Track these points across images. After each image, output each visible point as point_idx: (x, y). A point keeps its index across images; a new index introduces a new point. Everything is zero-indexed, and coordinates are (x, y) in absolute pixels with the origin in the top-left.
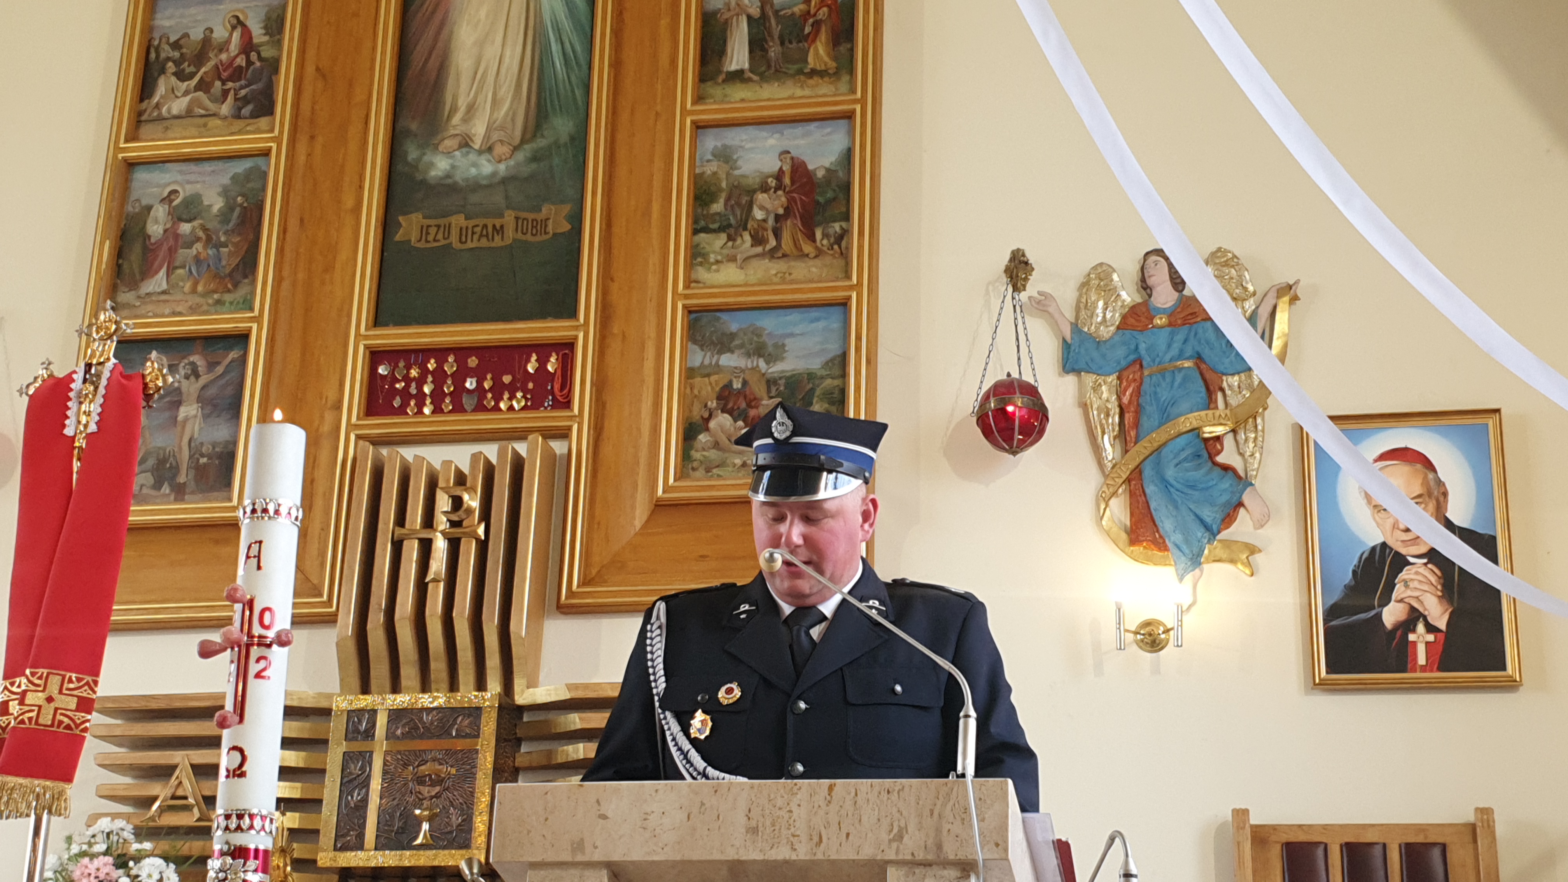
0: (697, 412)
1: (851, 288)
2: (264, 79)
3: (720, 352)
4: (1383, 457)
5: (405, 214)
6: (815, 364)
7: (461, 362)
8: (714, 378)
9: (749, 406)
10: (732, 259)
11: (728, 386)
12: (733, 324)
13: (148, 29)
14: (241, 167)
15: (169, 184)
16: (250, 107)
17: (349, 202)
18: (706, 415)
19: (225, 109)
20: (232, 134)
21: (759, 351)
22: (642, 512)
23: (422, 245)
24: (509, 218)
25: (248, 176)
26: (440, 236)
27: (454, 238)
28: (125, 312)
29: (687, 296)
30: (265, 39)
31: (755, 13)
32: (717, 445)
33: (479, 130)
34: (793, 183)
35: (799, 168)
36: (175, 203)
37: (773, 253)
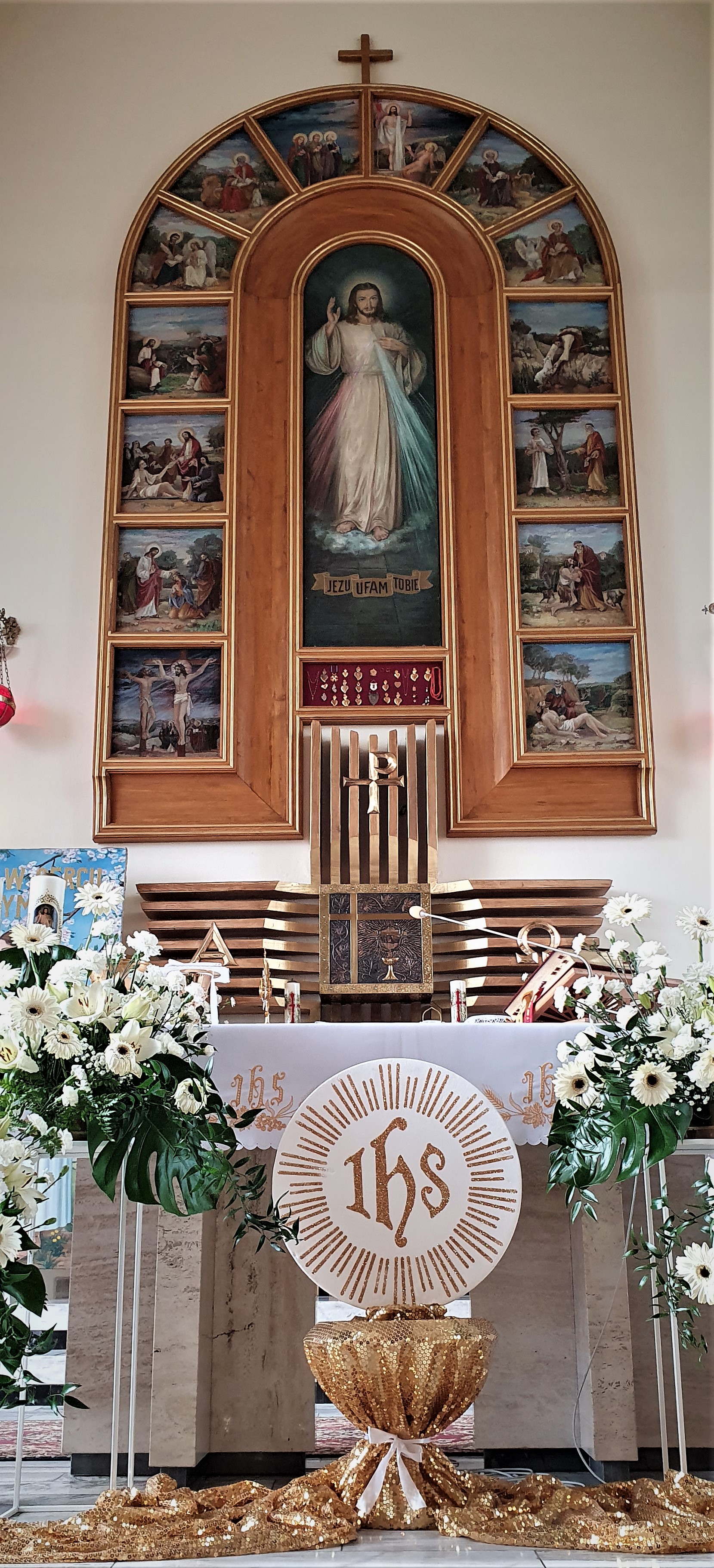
0: (534, 709)
1: (633, 631)
2: (212, 476)
3: (545, 671)
5: (316, 573)
6: (610, 680)
7: (367, 674)
8: (542, 687)
9: (568, 705)
10: (550, 611)
11: (552, 692)
12: (553, 652)
14: (202, 534)
15: (149, 544)
16: (204, 495)
17: (278, 563)
18: (539, 711)
19: (186, 495)
20: (193, 512)
21: (571, 670)
22: (502, 771)
23: (332, 594)
24: (390, 578)
25: (207, 541)
26: (343, 588)
27: (353, 590)
28: (128, 629)
29: (522, 633)
30: (211, 449)
31: (550, 451)
32: (548, 731)
33: (364, 519)
34: (585, 562)
35: (588, 553)
36: (156, 556)
37: (575, 607)
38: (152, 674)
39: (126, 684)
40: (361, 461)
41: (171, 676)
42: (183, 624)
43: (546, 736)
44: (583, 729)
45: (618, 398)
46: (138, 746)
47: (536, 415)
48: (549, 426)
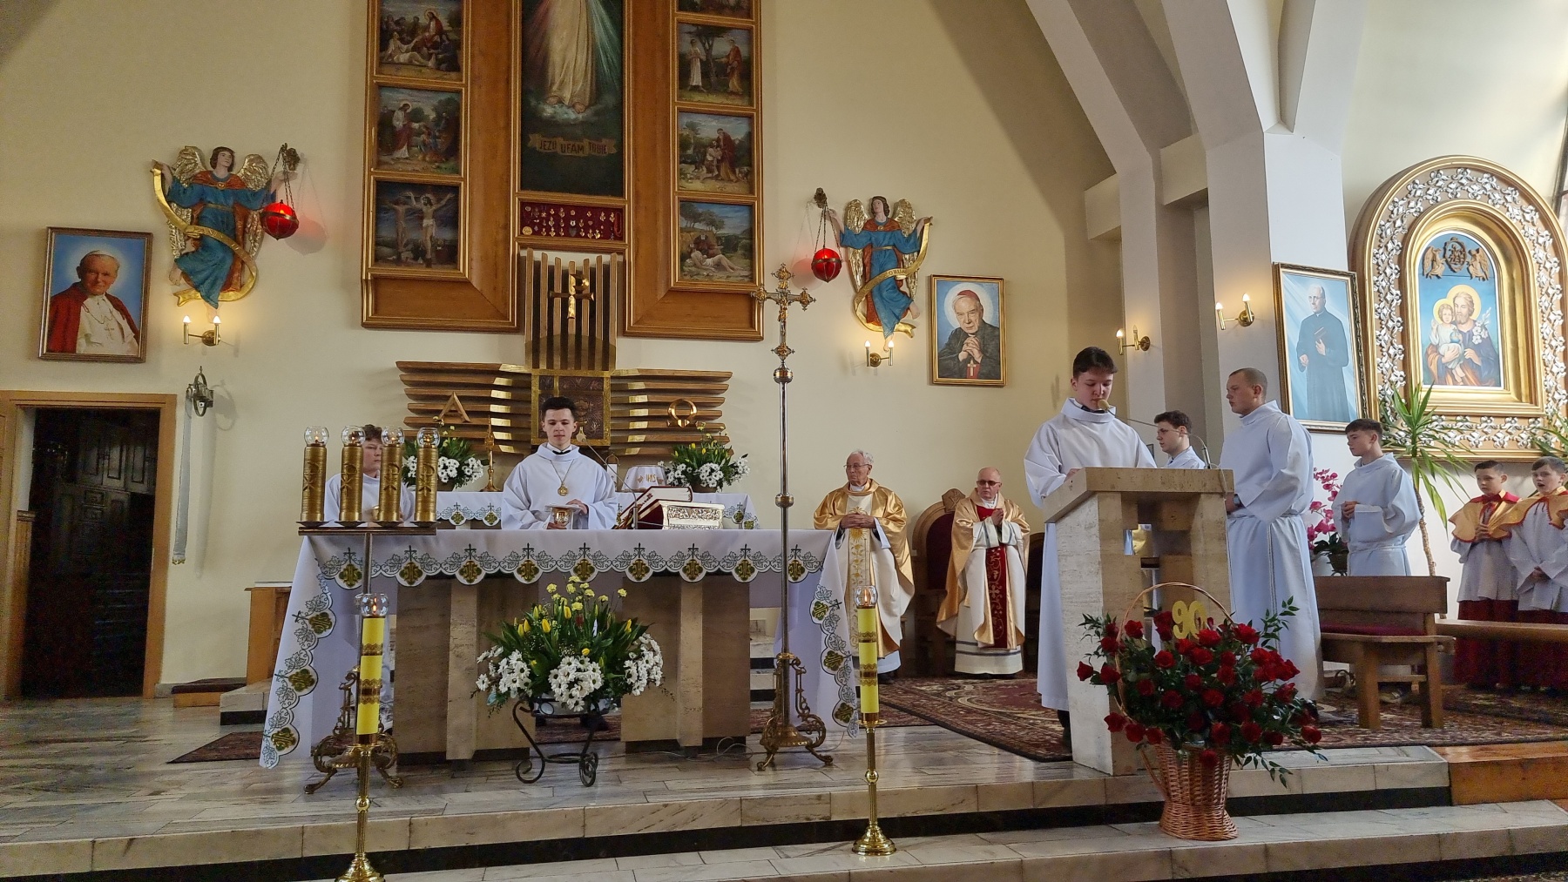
0: (685, 249)
1: (755, 199)
2: (452, 51)
3: (695, 222)
4: (960, 294)
5: (533, 133)
6: (738, 232)
7: (568, 214)
8: (692, 234)
9: (709, 248)
10: (699, 178)
11: (699, 238)
12: (700, 209)
13: (381, 11)
14: (443, 97)
15: (403, 100)
16: (445, 65)
18: (690, 251)
19: (431, 64)
20: (437, 78)
21: (712, 223)
22: (661, 293)
23: (542, 150)
24: (586, 142)
25: (449, 101)
26: (551, 147)
27: (558, 150)
28: (386, 167)
29: (679, 194)
30: (450, 28)
31: (704, 58)
32: (695, 265)
33: (567, 95)
34: (725, 145)
35: (727, 138)
36: (408, 111)
37: (717, 178)
38: (405, 203)
39: (385, 209)
40: (566, 49)
41: (420, 205)
42: (429, 166)
43: (693, 269)
44: (719, 266)
45: (753, 23)
46: (395, 257)
47: (693, 29)
48: (703, 38)
